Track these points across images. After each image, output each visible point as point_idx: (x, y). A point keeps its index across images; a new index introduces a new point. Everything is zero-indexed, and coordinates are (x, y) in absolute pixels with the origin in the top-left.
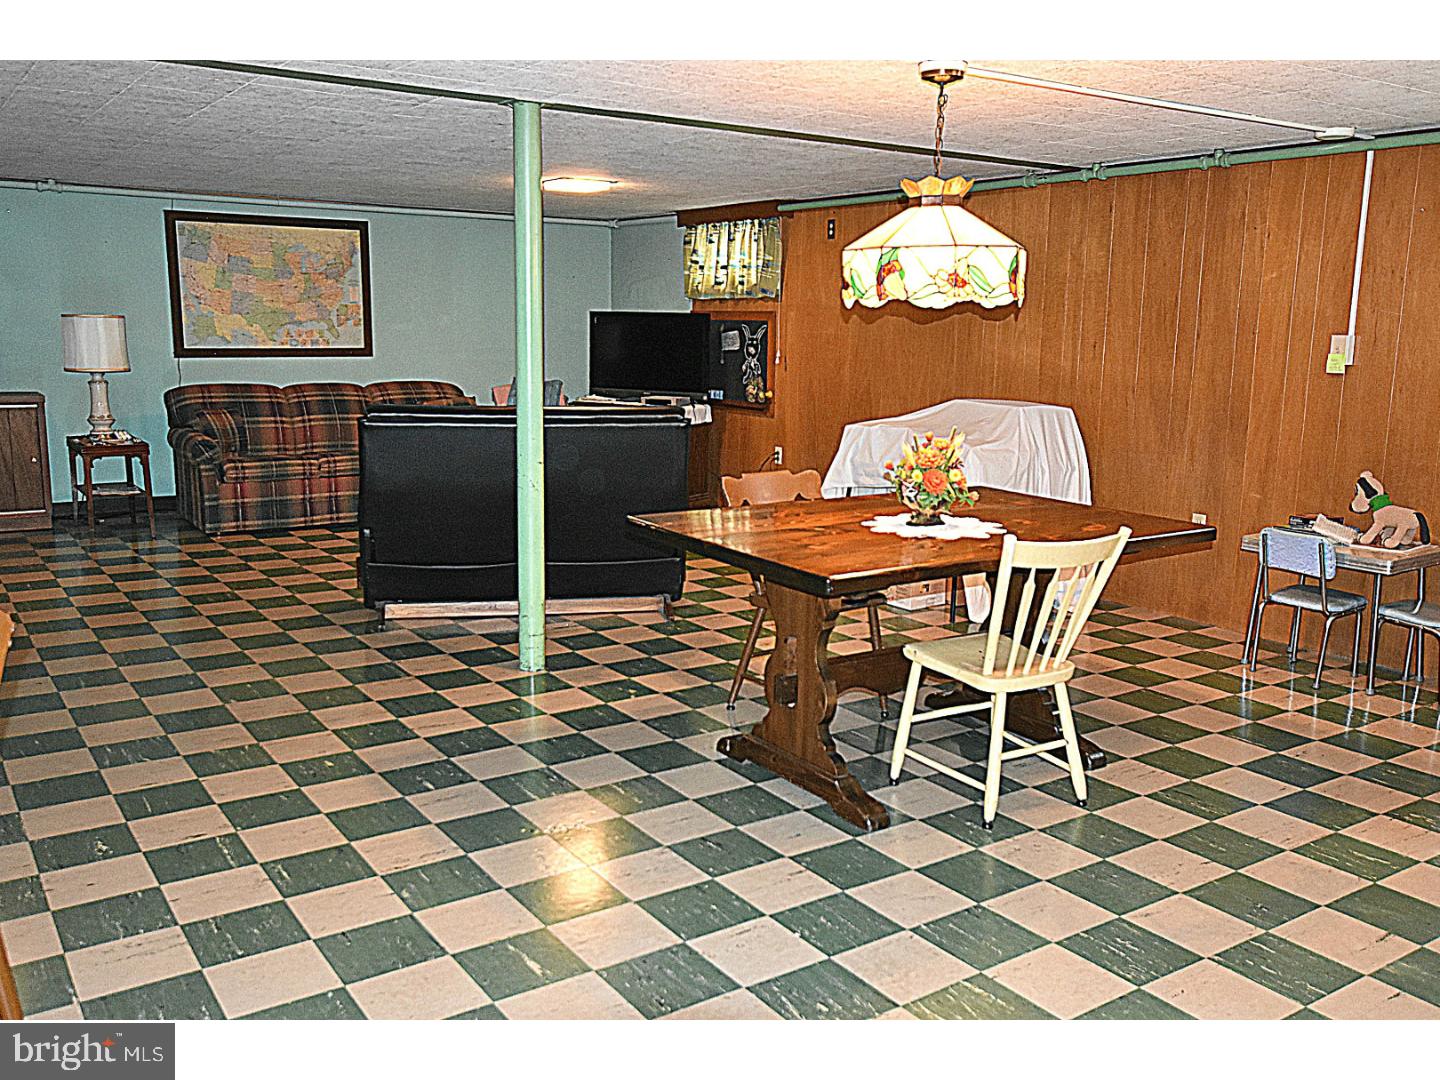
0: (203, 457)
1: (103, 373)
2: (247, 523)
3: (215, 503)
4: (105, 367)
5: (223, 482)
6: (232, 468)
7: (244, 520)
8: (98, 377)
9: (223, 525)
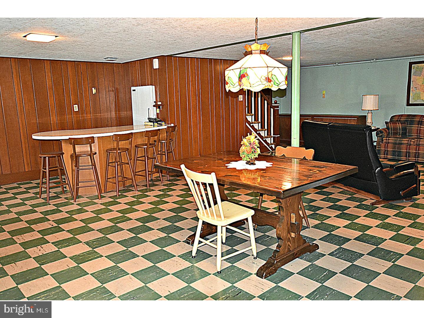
0: (379, 135)
1: (371, 111)
2: (388, 156)
3: (379, 149)
4: (372, 109)
5: (383, 143)
6: (385, 139)
7: (387, 155)
8: (370, 112)
9: (381, 156)
